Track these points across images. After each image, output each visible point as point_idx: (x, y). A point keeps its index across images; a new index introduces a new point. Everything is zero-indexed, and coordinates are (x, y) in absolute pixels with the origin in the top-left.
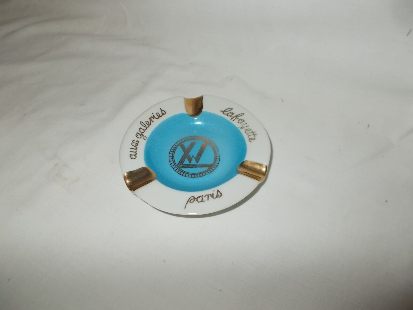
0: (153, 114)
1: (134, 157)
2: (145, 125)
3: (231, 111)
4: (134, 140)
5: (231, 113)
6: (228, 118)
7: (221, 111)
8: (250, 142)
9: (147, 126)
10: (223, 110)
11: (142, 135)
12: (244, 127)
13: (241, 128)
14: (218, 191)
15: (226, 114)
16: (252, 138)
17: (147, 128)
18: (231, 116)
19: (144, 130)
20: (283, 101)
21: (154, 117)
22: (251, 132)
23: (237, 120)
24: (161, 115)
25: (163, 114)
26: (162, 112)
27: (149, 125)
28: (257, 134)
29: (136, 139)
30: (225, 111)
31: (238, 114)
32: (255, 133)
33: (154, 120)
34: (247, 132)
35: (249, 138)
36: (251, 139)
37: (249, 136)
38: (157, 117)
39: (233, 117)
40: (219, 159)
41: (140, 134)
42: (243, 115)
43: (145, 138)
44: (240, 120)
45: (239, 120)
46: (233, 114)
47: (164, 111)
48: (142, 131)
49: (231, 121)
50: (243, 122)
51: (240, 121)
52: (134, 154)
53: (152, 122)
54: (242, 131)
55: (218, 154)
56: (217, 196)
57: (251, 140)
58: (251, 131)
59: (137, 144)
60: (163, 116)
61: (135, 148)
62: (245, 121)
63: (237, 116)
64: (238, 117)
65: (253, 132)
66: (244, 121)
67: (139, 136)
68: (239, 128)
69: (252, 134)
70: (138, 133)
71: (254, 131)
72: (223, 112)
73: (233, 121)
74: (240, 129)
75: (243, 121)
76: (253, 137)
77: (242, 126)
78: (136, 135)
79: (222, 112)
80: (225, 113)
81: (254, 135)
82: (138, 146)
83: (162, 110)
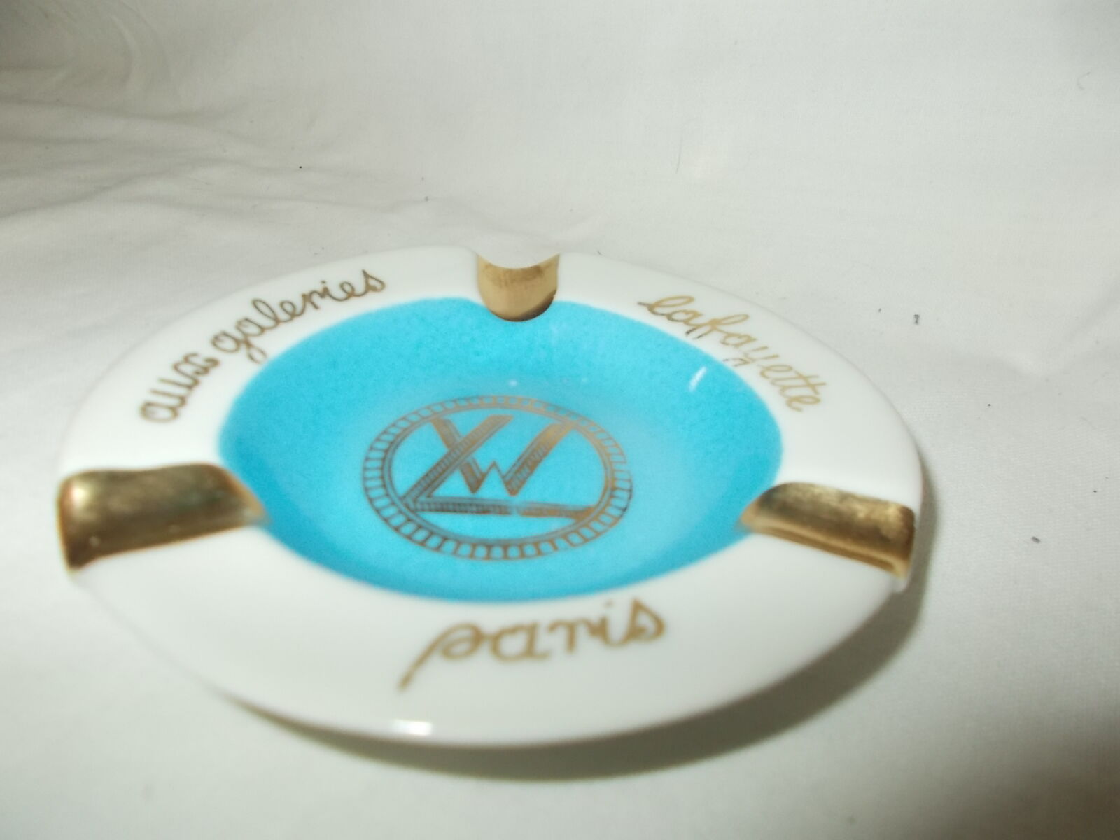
0: (323, 283)
1: (165, 414)
2: (272, 311)
3: (689, 307)
4: (195, 355)
5: (686, 312)
6: (676, 331)
7: (640, 304)
9: (284, 317)
10: (651, 300)
11: (244, 343)
12: (753, 360)
13: (741, 362)
14: (638, 607)
15: (662, 315)
16: (803, 397)
17: (279, 322)
18: (686, 322)
19: (263, 329)
21: (325, 293)
22: (795, 375)
23: (717, 336)
24: (360, 290)
25: (369, 289)
26: (366, 281)
27: (295, 315)
28: (823, 384)
29: (210, 353)
30: (658, 304)
31: (719, 318)
32: (813, 381)
33: (324, 302)
34: (772, 375)
35: (784, 396)
36: (795, 400)
37: (784, 389)
38: (340, 295)
39: (699, 326)
40: (630, 491)
41: (234, 338)
42: (743, 320)
43: (257, 356)
44: (730, 335)
45: (727, 337)
46: (696, 315)
47: (380, 282)
48: (252, 330)
49: (690, 340)
50: (747, 342)
51: (734, 340)
52: (172, 402)
53: (310, 307)
54: (749, 376)
55: (621, 471)
56: (635, 633)
57: (796, 404)
58: (791, 374)
59: (203, 371)
60: (371, 295)
61: (186, 381)
62: (754, 340)
63: (714, 324)
64: (720, 327)
65: (803, 377)
66: (749, 339)
67: (229, 344)
68: (729, 365)
69: (800, 382)
70: (226, 334)
71: (805, 374)
72: (652, 307)
73: (699, 337)
74: (736, 366)
75: (743, 340)
76: (805, 392)
77: (746, 354)
78: (216, 341)
79: (644, 310)
80: (660, 310)
81: (812, 386)
82: (204, 380)
83: (366, 275)
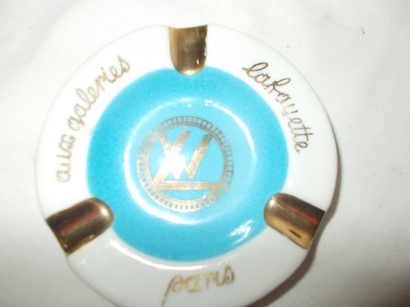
0: (102, 69)
1: (65, 177)
2: (85, 95)
3: (264, 72)
4: (64, 136)
5: (264, 75)
6: (258, 88)
7: (244, 69)
8: (298, 151)
9: (91, 99)
10: (248, 67)
11: (81, 122)
12: (287, 113)
13: (282, 114)
15: (252, 77)
16: (302, 142)
17: (91, 103)
18: (262, 82)
19: (86, 110)
20: (364, 33)
21: (104, 77)
22: (302, 127)
23: (275, 94)
24: (119, 72)
25: (124, 70)
26: (121, 65)
27: (96, 98)
28: (312, 134)
29: (70, 133)
30: (251, 70)
31: (277, 80)
32: (308, 131)
33: (105, 84)
34: (292, 125)
35: (295, 141)
36: (298, 144)
37: (296, 135)
38: (111, 77)
39: (268, 86)
41: (76, 120)
42: (288, 82)
44: (280, 94)
45: (279, 95)
46: (269, 77)
47: (127, 64)
48: (81, 112)
50: (287, 99)
51: (281, 98)
52: (65, 169)
53: (101, 90)
54: (283, 122)
55: (230, 161)
56: (225, 280)
57: (298, 148)
58: (300, 126)
59: (71, 146)
60: (125, 74)
61: (66, 154)
62: (290, 98)
63: (275, 84)
64: (277, 87)
65: (305, 128)
66: (289, 98)
67: (75, 125)
68: (278, 115)
69: (303, 132)
70: (72, 118)
71: (306, 126)
72: (248, 71)
73: (267, 94)
74: (280, 116)
75: (286, 97)
76: (303, 139)
77: (285, 109)
78: (70, 123)
79: (245, 72)
80: (252, 74)
81: (306, 135)
82: (73, 151)
83: (121, 60)
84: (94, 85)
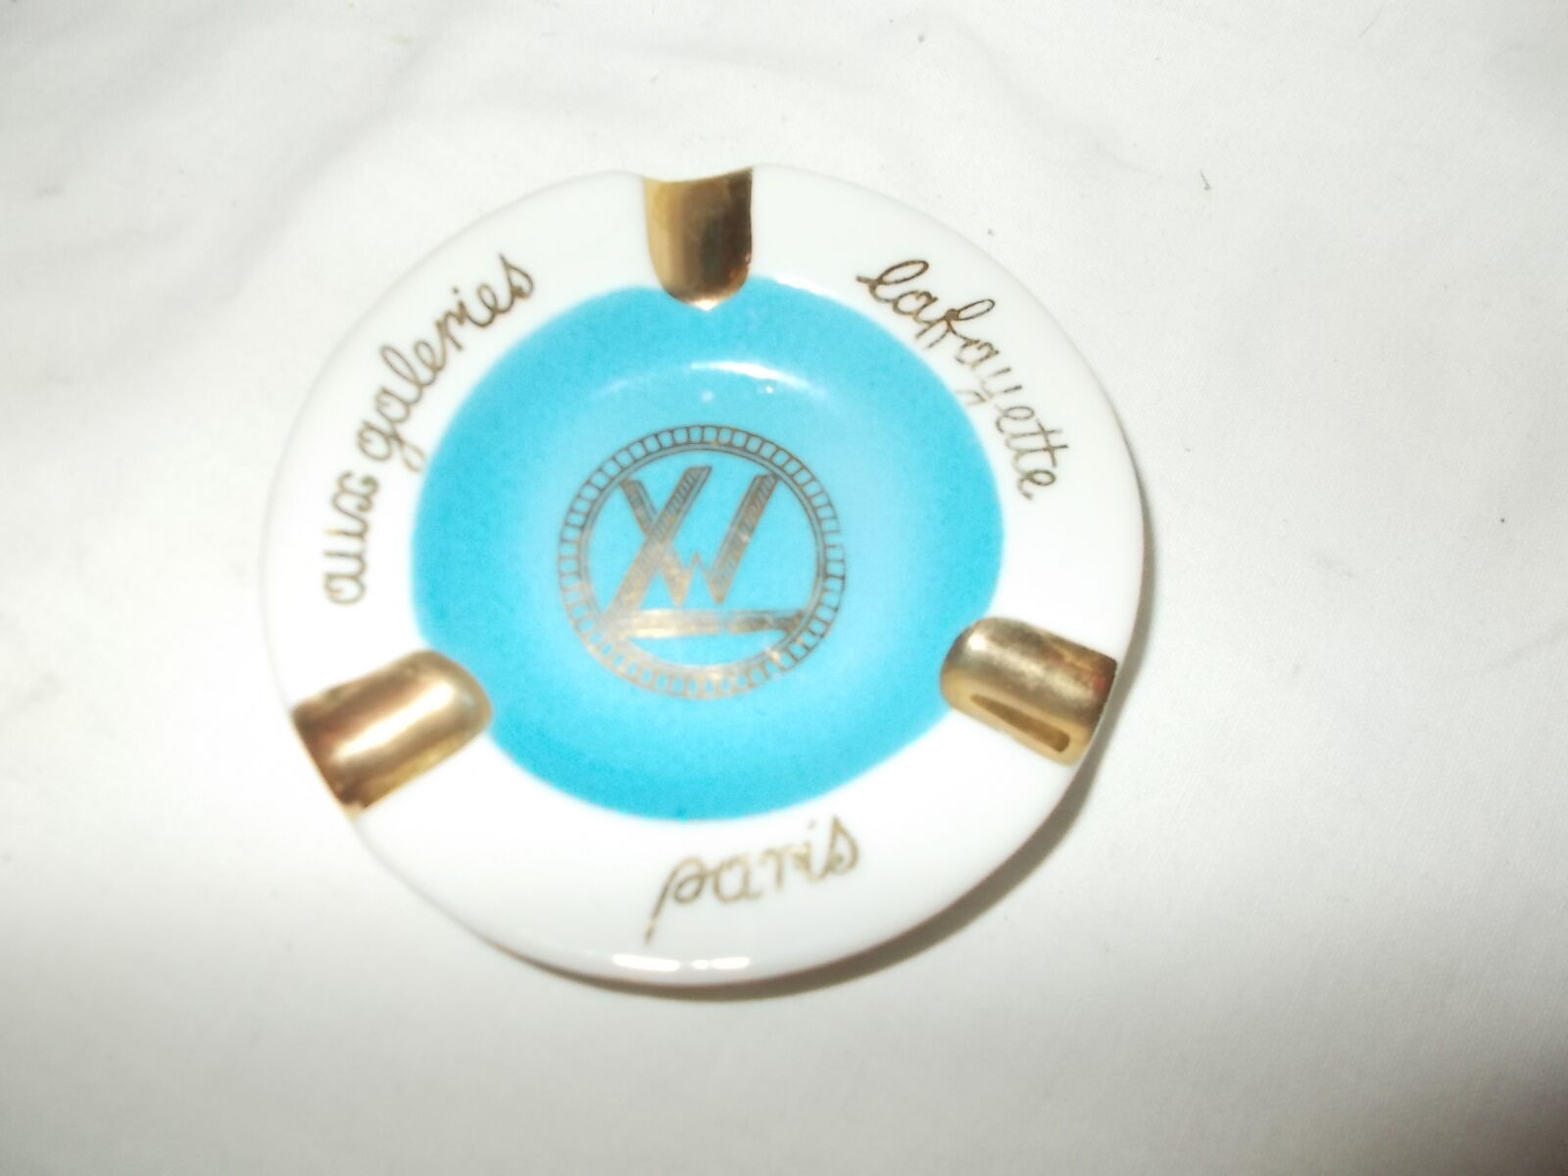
0: (456, 291)
1: (349, 589)
2: (408, 365)
3: (921, 284)
4: (347, 475)
5: (918, 294)
6: (902, 329)
7: (860, 279)
8: (1028, 496)
9: (424, 374)
10: (874, 275)
11: (394, 438)
12: (991, 395)
13: (976, 398)
14: (837, 828)
15: (887, 301)
16: (1037, 472)
17: (421, 386)
18: (915, 315)
19: (407, 405)
20: (1208, 187)
21: (462, 315)
22: (1034, 428)
23: (952, 343)
24: (504, 299)
25: (517, 293)
26: (509, 280)
27: (436, 369)
28: (1065, 447)
29: (364, 467)
30: (880, 281)
31: (957, 306)
32: (1055, 440)
33: (464, 333)
34: (1009, 425)
35: (1017, 469)
36: (1030, 477)
37: (1021, 453)
38: (482, 314)
39: (931, 324)
40: (843, 578)
41: (380, 432)
42: (988, 310)
43: (415, 460)
44: (969, 343)
45: (965, 346)
46: (931, 299)
47: (526, 275)
48: (395, 410)
49: (918, 348)
50: (987, 357)
51: (972, 353)
52: (350, 566)
53: (451, 348)
54: (981, 419)
55: (834, 546)
56: (832, 866)
57: (1029, 486)
58: (1031, 426)
59: (366, 503)
60: (520, 304)
61: (353, 526)
62: (997, 352)
63: (952, 316)
64: (956, 325)
65: (1044, 432)
66: (992, 352)
67: (378, 446)
68: (963, 400)
69: (1039, 442)
70: (370, 427)
71: (1047, 427)
72: (874, 284)
73: (931, 345)
74: (970, 404)
75: (985, 351)
76: (1041, 461)
77: (983, 383)
78: (362, 442)
79: (864, 288)
80: (882, 291)
81: (1050, 449)
82: (371, 517)
83: (508, 267)
84: (432, 336)
